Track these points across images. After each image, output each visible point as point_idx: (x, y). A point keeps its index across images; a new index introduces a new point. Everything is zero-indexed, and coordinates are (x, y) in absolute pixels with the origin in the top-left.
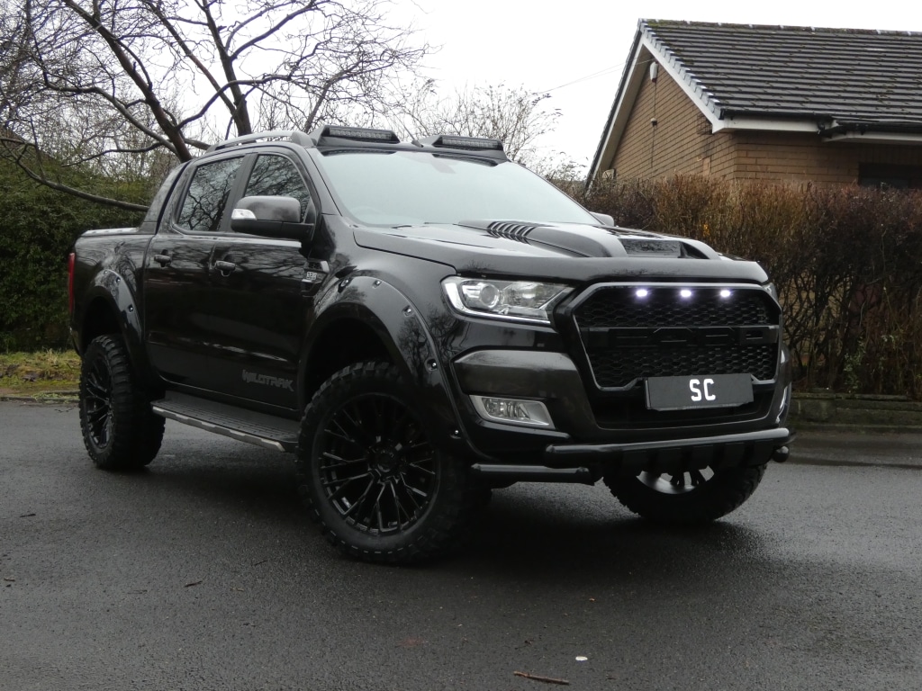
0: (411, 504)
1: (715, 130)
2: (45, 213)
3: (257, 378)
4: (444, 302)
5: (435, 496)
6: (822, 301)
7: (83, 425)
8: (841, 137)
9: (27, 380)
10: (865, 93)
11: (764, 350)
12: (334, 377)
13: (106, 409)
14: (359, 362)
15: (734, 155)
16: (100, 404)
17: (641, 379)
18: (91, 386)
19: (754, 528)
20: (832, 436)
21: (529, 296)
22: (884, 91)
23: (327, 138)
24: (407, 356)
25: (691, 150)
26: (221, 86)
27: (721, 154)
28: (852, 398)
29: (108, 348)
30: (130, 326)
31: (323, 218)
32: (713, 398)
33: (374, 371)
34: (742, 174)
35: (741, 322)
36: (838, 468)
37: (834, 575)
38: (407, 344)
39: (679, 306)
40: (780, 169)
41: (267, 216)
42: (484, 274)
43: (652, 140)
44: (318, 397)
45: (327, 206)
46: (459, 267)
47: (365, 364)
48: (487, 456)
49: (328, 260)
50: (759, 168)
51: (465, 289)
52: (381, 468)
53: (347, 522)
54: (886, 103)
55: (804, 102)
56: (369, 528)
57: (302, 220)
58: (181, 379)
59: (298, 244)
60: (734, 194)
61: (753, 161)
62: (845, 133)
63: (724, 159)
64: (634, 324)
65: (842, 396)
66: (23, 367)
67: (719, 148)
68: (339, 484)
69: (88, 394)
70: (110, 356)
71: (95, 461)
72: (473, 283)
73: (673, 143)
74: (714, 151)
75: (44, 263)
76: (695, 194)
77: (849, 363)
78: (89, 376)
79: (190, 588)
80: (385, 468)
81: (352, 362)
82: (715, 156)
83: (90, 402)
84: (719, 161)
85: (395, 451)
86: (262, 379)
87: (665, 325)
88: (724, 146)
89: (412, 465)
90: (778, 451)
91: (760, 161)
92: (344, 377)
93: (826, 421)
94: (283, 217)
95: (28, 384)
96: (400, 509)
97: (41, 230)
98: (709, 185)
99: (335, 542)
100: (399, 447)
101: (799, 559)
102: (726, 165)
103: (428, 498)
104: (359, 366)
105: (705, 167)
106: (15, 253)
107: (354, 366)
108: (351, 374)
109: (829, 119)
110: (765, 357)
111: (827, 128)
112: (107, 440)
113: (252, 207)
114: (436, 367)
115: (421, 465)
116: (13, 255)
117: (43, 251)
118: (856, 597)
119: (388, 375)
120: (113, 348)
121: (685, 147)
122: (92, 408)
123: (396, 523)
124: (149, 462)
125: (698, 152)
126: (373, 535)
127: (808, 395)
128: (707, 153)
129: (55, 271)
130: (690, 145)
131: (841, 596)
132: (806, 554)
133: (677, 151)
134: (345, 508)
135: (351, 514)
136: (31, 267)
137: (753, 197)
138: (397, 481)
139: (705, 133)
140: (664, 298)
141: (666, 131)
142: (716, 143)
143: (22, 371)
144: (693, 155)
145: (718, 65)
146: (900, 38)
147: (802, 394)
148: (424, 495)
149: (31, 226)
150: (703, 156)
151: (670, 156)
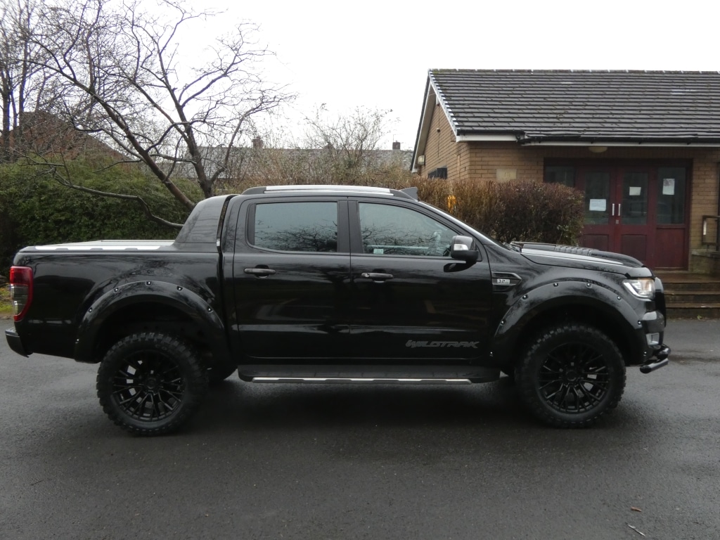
1: (457, 141)
2: (89, 198)
8: (529, 144)
10: (551, 113)
15: (469, 155)
22: (562, 111)
26: (176, 122)
27: (464, 154)
34: (473, 167)
40: (496, 163)
43: (438, 140)
50: (483, 163)
54: (561, 120)
55: (511, 122)
61: (480, 159)
62: (530, 143)
63: (465, 157)
67: (462, 151)
73: (446, 144)
75: (90, 227)
82: (462, 155)
88: (465, 149)
91: (484, 159)
97: (87, 208)
102: (466, 161)
105: (458, 160)
106: (74, 222)
109: (522, 133)
111: (522, 138)
116: (73, 223)
117: (90, 219)
121: (450, 147)
125: (455, 151)
128: (459, 152)
129: (97, 230)
136: (83, 229)
139: (454, 143)
141: (443, 137)
142: (462, 147)
145: (466, 98)
146: (584, 74)
149: (82, 206)
151: (445, 151)
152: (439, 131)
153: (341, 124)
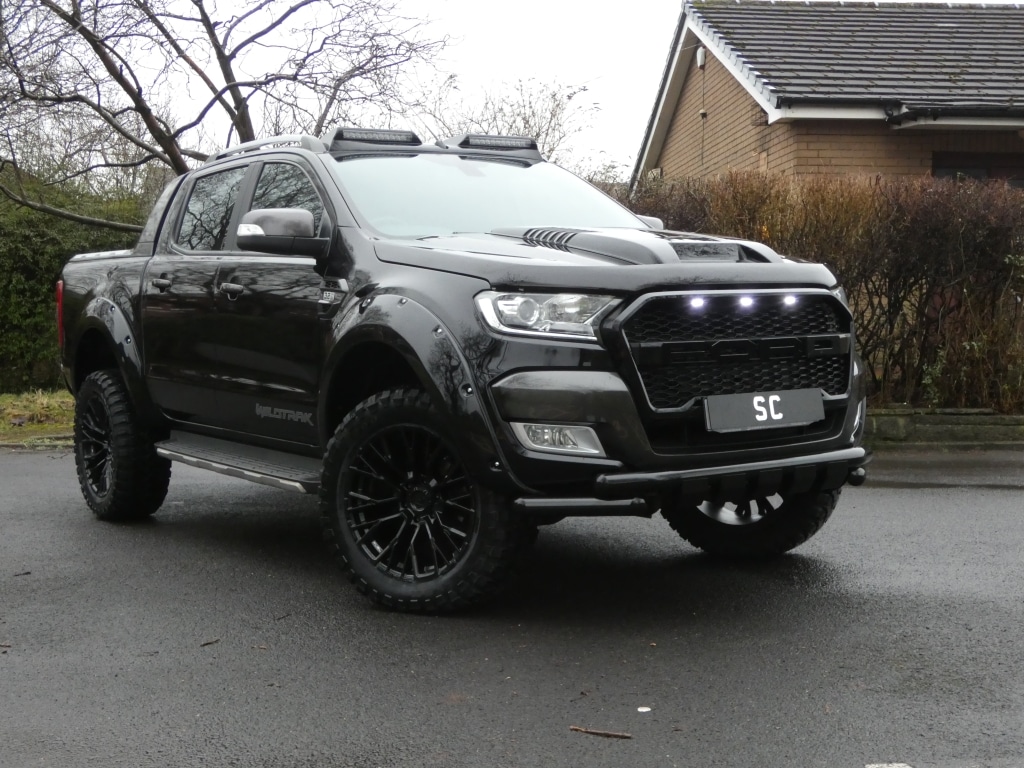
0: (449, 546)
1: (772, 119)
2: (27, 238)
3: (272, 412)
4: (478, 320)
5: (475, 536)
6: (895, 307)
7: (80, 471)
8: (912, 124)
9: (15, 424)
10: (937, 73)
11: (835, 362)
12: (358, 407)
13: (104, 454)
14: (386, 389)
15: (794, 147)
16: (98, 447)
17: (699, 398)
18: (86, 428)
19: (830, 560)
20: (911, 456)
21: (573, 310)
22: (958, 70)
23: (340, 142)
24: (438, 381)
25: (746, 143)
26: (219, 89)
27: (779, 147)
28: (933, 413)
29: (104, 385)
30: (128, 359)
31: (339, 231)
32: (780, 416)
33: (403, 400)
34: (801, 169)
35: (808, 332)
36: (919, 491)
37: (920, 609)
38: (438, 368)
39: (739, 316)
40: (845, 162)
41: (277, 231)
42: (522, 287)
43: (701, 134)
44: (341, 431)
45: (343, 218)
46: (494, 279)
47: (392, 392)
48: (531, 490)
49: (347, 278)
50: (821, 161)
51: (501, 304)
52: (414, 507)
53: (379, 569)
54: (960, 84)
55: (869, 86)
56: (403, 575)
57: (315, 235)
58: (186, 416)
59: (312, 262)
60: (795, 191)
61: (814, 154)
62: (915, 119)
63: (782, 152)
64: (690, 337)
65: (921, 411)
66: (9, 410)
67: (776, 141)
68: (368, 526)
69: (84, 437)
70: (107, 393)
71: (94, 511)
72: (509, 298)
73: (725, 136)
74: (771, 144)
75: (28, 294)
76: (752, 192)
77: (928, 374)
78: (85, 418)
79: (206, 647)
80: (418, 507)
81: (377, 391)
82: (772, 150)
83: (87, 447)
84: (776, 155)
85: (428, 487)
86: (277, 414)
87: (724, 337)
88: (782, 138)
89: (448, 502)
90: (854, 473)
91: (823, 154)
92: (369, 408)
93: (905, 439)
94: (295, 231)
95: (16, 429)
96: (437, 551)
97: (24, 257)
98: (767, 181)
99: (366, 591)
100: (433, 483)
101: (881, 591)
102: (785, 159)
103: (468, 539)
104: (385, 395)
105: (762, 162)
107: (381, 395)
108: (376, 404)
109: (898, 104)
110: (835, 369)
111: (895, 114)
112: (108, 487)
113: (260, 222)
114: (471, 393)
115: (459, 501)
117: (28, 279)
118: (945, 631)
119: (418, 404)
120: (110, 385)
121: (738, 141)
122: (89, 452)
123: (432, 567)
124: (154, 511)
125: (753, 146)
126: (408, 582)
127: (883, 411)
128: (763, 146)
129: (42, 302)
130: (744, 138)
131: (929, 631)
132: (887, 586)
133: (730, 146)
134: (375, 553)
135: (383, 559)
136: (14, 298)
137: (816, 196)
138: (432, 521)
139: (761, 125)
140: (722, 308)
141: (717, 124)
142: (773, 135)
143: (9, 414)
144: (747, 149)
145: (773, 48)
146: (973, 11)
147: (877, 411)
148: (463, 535)
149: (12, 253)
150: (759, 150)
151: (722, 151)
152: (704, 115)
153: (488, 115)
